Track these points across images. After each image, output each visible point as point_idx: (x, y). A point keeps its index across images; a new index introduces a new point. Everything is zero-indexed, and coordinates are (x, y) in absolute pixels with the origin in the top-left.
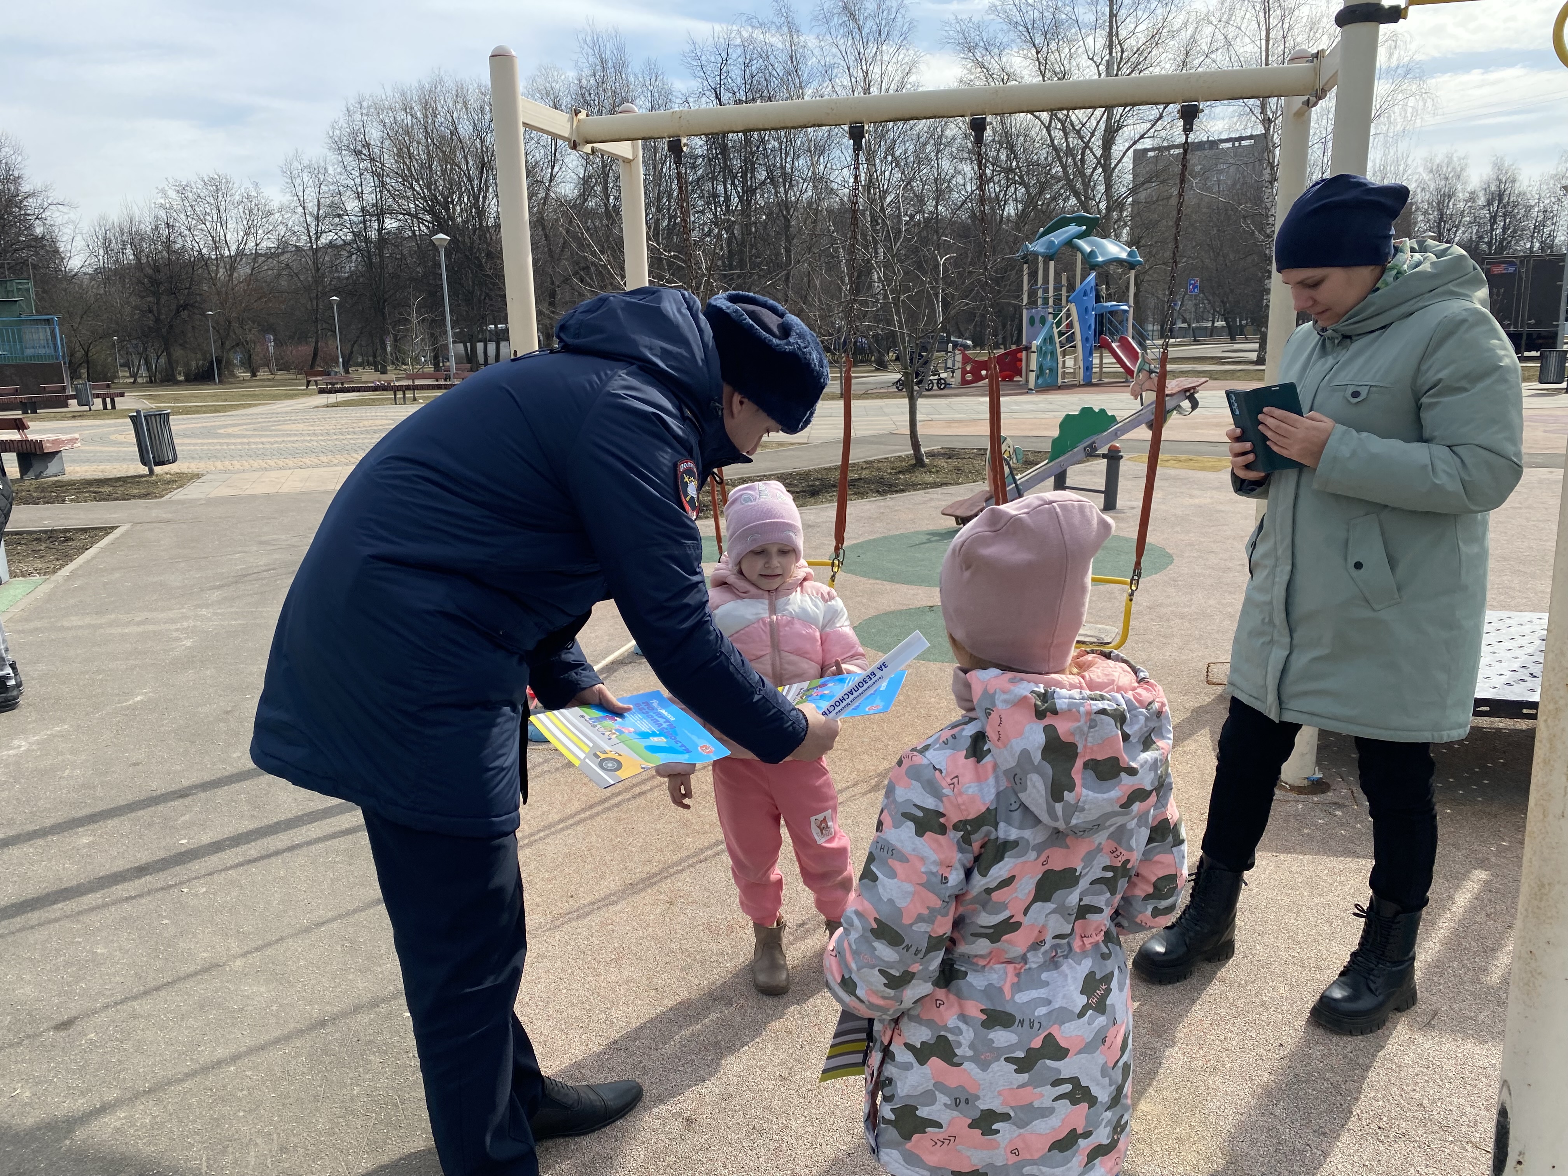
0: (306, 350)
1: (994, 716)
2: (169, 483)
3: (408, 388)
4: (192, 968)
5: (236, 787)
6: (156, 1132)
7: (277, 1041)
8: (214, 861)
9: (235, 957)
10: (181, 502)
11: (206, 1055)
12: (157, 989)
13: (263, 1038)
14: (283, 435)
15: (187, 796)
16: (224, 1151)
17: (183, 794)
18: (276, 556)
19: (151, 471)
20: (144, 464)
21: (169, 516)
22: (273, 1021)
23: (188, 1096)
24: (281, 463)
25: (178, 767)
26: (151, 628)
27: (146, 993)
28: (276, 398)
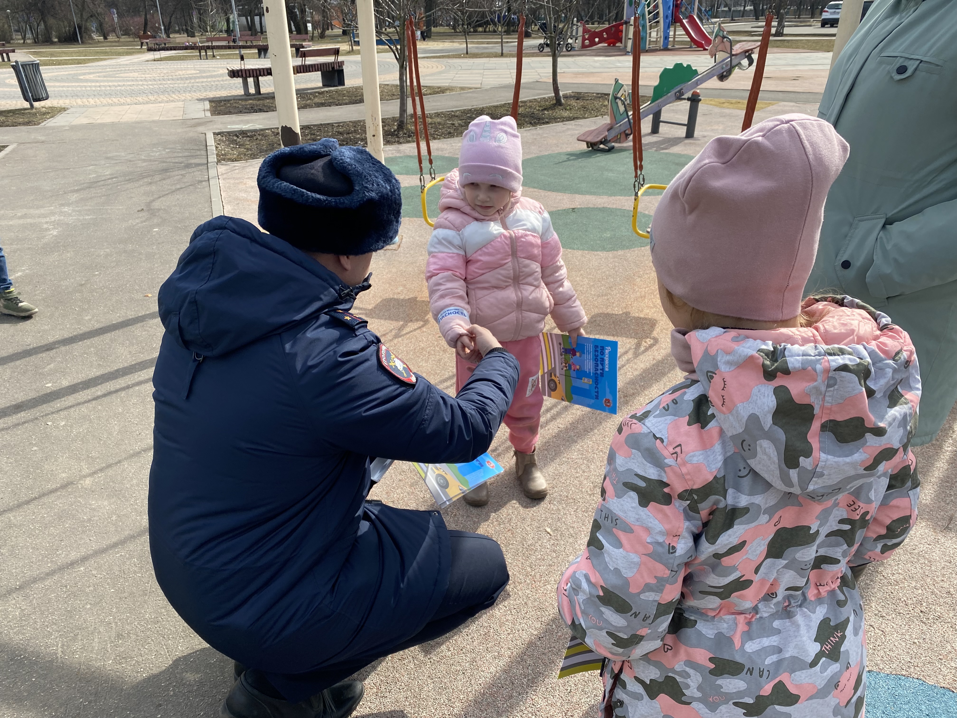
0: (139, 20)
1: (717, 379)
2: (44, 114)
3: (208, 48)
4: (54, 486)
5: (88, 342)
6: (24, 623)
7: (115, 545)
8: (71, 400)
9: (85, 477)
10: (53, 128)
11: (62, 558)
12: (28, 502)
13: (105, 543)
14: (124, 81)
15: (52, 349)
16: (74, 639)
17: (49, 347)
18: (117, 168)
19: (32, 105)
20: (27, 100)
21: (43, 138)
22: (113, 529)
23: (48, 592)
24: (122, 101)
25: (46, 327)
26: (29, 221)
27: (19, 506)
28: (120, 54)
